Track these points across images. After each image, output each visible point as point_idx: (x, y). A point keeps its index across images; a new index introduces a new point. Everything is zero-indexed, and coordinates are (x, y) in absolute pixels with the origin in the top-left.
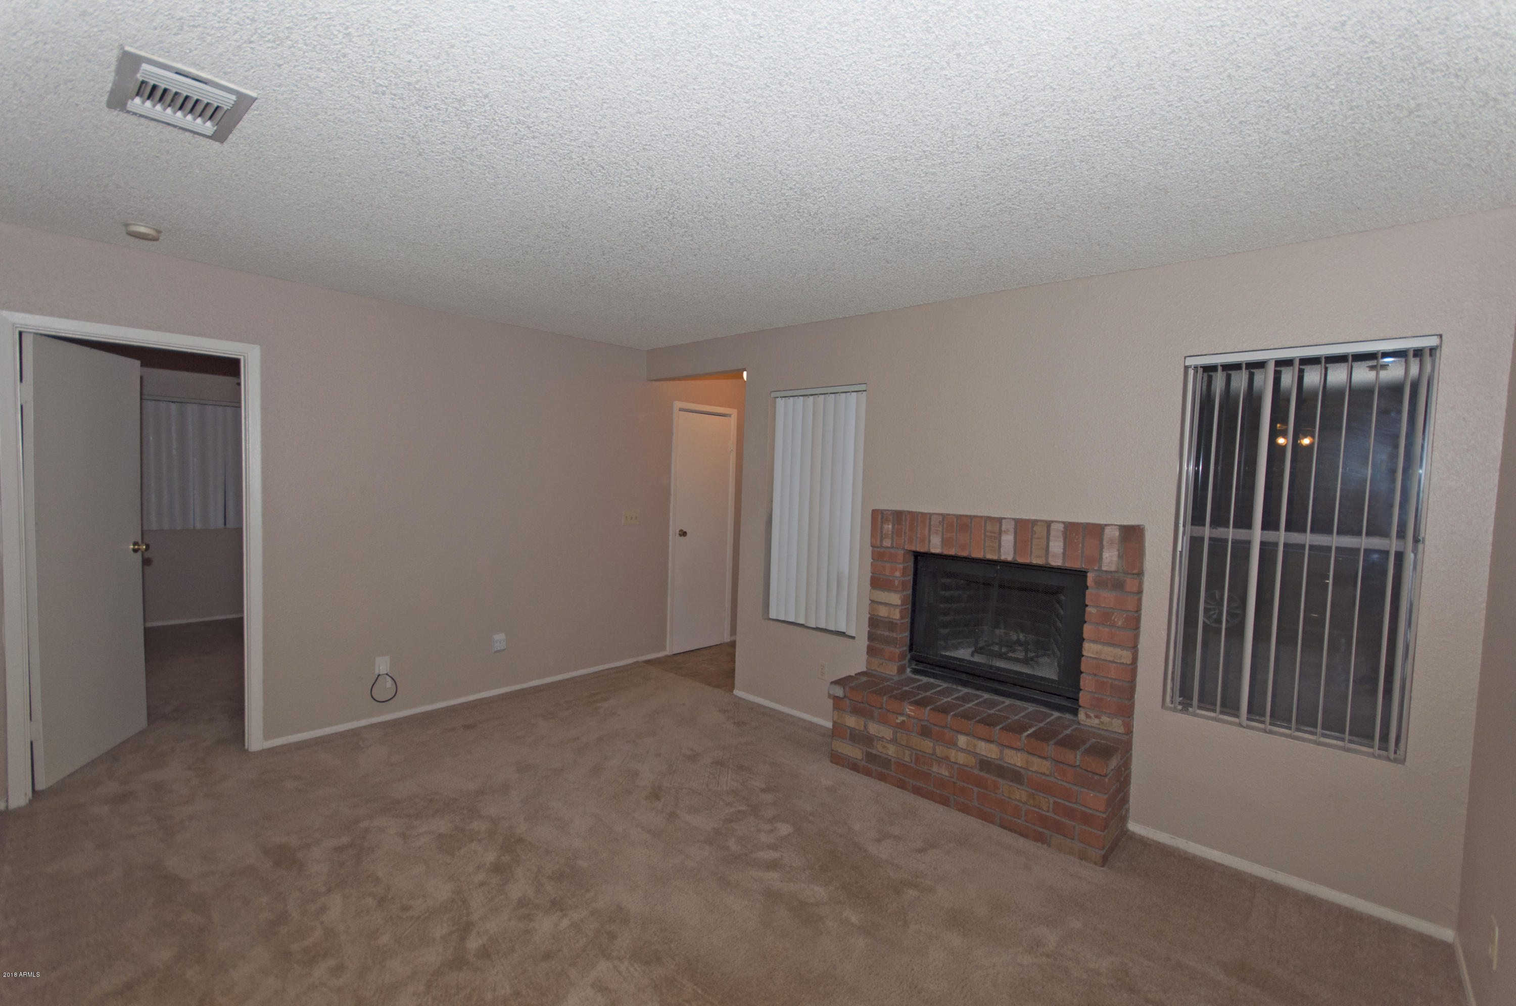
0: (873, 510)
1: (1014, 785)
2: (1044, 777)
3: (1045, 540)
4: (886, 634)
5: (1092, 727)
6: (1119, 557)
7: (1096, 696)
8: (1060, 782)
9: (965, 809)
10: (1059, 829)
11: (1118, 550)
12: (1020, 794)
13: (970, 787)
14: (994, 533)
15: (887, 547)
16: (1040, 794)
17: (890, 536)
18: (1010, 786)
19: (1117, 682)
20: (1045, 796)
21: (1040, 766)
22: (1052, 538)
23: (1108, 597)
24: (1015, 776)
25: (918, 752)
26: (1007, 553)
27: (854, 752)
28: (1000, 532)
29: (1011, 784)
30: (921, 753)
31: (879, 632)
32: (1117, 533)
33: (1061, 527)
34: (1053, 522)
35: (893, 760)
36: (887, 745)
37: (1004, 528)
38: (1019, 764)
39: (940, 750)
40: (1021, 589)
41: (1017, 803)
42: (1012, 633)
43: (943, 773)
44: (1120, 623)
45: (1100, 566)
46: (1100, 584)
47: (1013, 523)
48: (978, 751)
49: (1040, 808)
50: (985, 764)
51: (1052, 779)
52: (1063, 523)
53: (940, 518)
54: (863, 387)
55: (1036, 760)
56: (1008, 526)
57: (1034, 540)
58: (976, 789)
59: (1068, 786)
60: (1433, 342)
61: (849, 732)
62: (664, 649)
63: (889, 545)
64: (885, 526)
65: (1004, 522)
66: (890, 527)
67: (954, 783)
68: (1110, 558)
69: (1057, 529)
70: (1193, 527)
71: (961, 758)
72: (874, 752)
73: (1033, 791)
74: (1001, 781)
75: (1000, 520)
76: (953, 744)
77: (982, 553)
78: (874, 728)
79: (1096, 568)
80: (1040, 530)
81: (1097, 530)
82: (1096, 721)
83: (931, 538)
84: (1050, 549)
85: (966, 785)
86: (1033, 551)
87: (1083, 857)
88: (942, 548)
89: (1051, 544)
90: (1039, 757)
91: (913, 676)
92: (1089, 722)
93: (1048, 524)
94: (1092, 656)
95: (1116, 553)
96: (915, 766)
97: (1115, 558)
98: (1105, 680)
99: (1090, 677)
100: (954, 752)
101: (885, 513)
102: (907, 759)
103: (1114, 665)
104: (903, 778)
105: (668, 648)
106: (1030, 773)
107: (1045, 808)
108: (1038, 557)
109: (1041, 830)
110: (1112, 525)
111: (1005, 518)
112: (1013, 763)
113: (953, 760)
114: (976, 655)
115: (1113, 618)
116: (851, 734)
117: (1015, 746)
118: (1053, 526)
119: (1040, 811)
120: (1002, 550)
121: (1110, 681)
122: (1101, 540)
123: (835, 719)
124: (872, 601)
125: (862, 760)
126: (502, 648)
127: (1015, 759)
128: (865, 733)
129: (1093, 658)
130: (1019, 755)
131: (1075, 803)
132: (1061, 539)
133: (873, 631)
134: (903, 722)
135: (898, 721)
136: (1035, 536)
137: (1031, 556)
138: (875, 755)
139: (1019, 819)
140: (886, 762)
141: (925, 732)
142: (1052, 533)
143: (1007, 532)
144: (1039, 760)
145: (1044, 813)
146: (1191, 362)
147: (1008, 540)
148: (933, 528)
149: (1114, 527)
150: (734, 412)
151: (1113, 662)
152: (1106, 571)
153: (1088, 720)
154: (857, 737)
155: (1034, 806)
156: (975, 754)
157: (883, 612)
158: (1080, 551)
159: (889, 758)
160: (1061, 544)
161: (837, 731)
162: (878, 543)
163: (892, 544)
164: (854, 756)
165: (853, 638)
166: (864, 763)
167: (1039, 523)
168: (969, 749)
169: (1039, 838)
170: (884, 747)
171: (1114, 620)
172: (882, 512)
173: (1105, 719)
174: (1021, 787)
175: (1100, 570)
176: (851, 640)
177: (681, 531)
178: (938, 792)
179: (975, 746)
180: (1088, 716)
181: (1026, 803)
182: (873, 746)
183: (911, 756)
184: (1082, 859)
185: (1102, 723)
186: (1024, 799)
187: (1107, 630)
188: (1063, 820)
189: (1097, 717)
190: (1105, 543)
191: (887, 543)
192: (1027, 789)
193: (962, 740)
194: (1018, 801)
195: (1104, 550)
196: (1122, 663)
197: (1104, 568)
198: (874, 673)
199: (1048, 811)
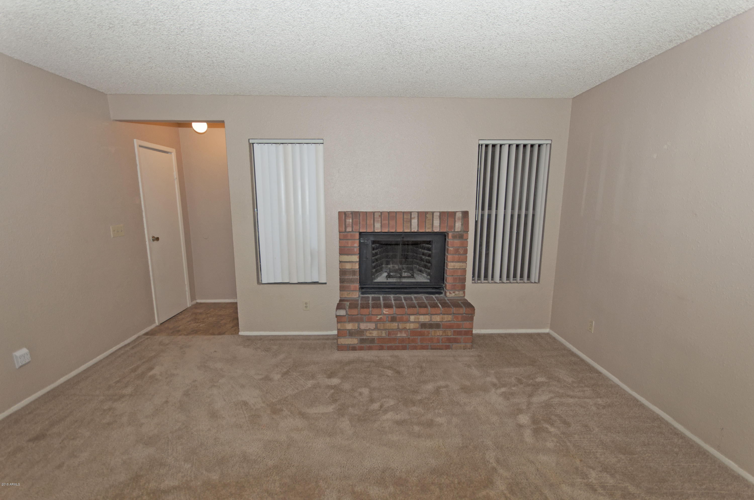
0: (339, 212)
1: (436, 329)
2: (449, 322)
3: (432, 220)
4: (351, 277)
5: (452, 297)
6: (462, 225)
7: (453, 284)
8: (456, 322)
9: (415, 348)
10: (456, 341)
11: (461, 222)
12: (439, 332)
13: (416, 337)
14: (408, 219)
15: (350, 232)
16: (447, 330)
17: (351, 225)
18: (435, 331)
19: (461, 277)
20: (450, 330)
21: (448, 318)
22: (434, 219)
23: (457, 242)
24: (437, 326)
25: (389, 330)
26: (415, 229)
27: (354, 341)
28: (411, 218)
29: (435, 330)
30: (391, 330)
31: (346, 277)
32: (461, 215)
33: (438, 214)
34: (434, 212)
35: (376, 338)
36: (372, 332)
37: (412, 216)
38: (438, 320)
39: (401, 326)
40: (412, 244)
41: (438, 337)
42: (396, 266)
43: (403, 336)
44: (462, 253)
45: (455, 230)
46: (454, 237)
47: (417, 214)
48: (420, 320)
49: (447, 336)
50: (423, 325)
51: (452, 322)
52: (439, 212)
53: (380, 214)
54: (321, 141)
55: (446, 316)
56: (415, 215)
57: (426, 221)
58: (419, 337)
59: (459, 322)
60: (549, 142)
61: (348, 332)
62: (154, 321)
63: (350, 230)
64: (348, 220)
65: (412, 213)
66: (351, 220)
67: (409, 338)
68: (458, 226)
69: (437, 215)
70: (489, 210)
71: (412, 326)
72: (364, 337)
73: (445, 330)
74: (430, 330)
75: (411, 213)
76: (408, 321)
77: (402, 230)
78: (363, 326)
79: (453, 231)
80: (429, 216)
81: (453, 214)
82: (454, 294)
83: (375, 224)
84: (434, 224)
85: (414, 337)
86: (427, 226)
87: (465, 348)
88: (381, 229)
89: (434, 222)
90: (447, 314)
91: (363, 296)
92: (451, 295)
93: (433, 213)
94: (452, 268)
95: (461, 223)
96: (388, 337)
97: (460, 226)
98: (456, 277)
99: (451, 277)
100: (408, 324)
101: (347, 213)
102: (384, 335)
103: (460, 270)
104: (381, 345)
105: (157, 321)
106: (443, 323)
107: (450, 335)
108: (428, 228)
109: (448, 344)
110: (459, 211)
111: (413, 212)
112: (436, 321)
113: (408, 328)
114: (388, 279)
115: (459, 251)
116: (349, 333)
117: (438, 313)
118: (435, 214)
119: (448, 337)
120: (412, 227)
121: (458, 277)
122: (455, 219)
123: (339, 328)
124: (341, 262)
125: (358, 343)
126: (27, 361)
127: (437, 319)
128: (358, 330)
129: (451, 269)
130: (438, 316)
131: (462, 328)
132: (439, 220)
133: (343, 277)
134: (381, 318)
135: (378, 318)
136: (427, 219)
137: (425, 228)
138: (366, 339)
139: (439, 343)
140: (372, 340)
141: (393, 319)
142: (435, 217)
143: (414, 218)
144: (447, 316)
145: (449, 337)
146: (481, 142)
147: (415, 222)
148: (375, 219)
149: (459, 212)
150: (173, 151)
151: (460, 269)
152: (457, 232)
153: (450, 295)
154: (351, 334)
155: (445, 336)
156: (418, 322)
157: (348, 266)
158: (446, 224)
159: (374, 337)
160: (439, 222)
161: (341, 333)
162: (344, 230)
163: (352, 229)
164: (353, 343)
165: (325, 283)
166: (359, 345)
167: (429, 213)
168: (415, 321)
169: (448, 348)
170: (370, 333)
171: (460, 252)
172: (345, 213)
173: (457, 292)
174: (440, 330)
175: (454, 231)
176: (324, 285)
177: (153, 237)
178: (401, 345)
179: (418, 319)
180: (450, 293)
181: (442, 336)
182: (364, 335)
183: (386, 333)
184: (464, 349)
185: (455, 294)
186: (441, 334)
187: (457, 256)
188: (457, 337)
189: (454, 292)
190: (456, 220)
191: (349, 229)
192: (442, 330)
193: (412, 318)
194: (438, 336)
195: (456, 223)
196: (462, 269)
197: (456, 230)
198: (346, 299)
199: (451, 336)
